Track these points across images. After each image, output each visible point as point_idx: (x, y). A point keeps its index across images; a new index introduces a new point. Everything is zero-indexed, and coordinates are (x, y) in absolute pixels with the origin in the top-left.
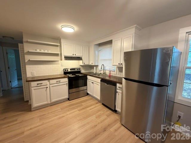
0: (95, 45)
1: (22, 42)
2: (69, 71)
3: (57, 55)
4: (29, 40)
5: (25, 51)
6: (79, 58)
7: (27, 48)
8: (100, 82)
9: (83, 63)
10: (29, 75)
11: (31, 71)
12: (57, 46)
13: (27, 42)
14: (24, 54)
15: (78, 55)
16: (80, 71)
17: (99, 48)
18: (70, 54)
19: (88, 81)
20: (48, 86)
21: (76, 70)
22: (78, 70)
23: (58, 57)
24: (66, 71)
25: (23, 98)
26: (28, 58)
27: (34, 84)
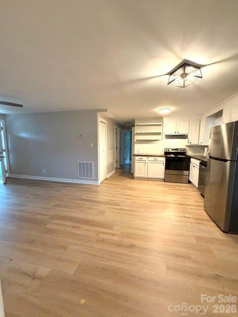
0: (208, 117)
1: (134, 126)
2: (171, 151)
3: (159, 134)
4: (138, 124)
5: (135, 133)
6: (183, 137)
7: (137, 130)
8: (199, 164)
9: (188, 142)
10: (136, 152)
11: (138, 149)
12: (160, 125)
13: (137, 125)
14: (134, 135)
15: (181, 132)
16: (185, 153)
17: (216, 120)
18: (172, 132)
19: (191, 166)
20: (146, 162)
21: (179, 151)
22: (183, 151)
23: (159, 136)
24: (167, 151)
25: (130, 172)
26: (137, 138)
27: (137, 158)
